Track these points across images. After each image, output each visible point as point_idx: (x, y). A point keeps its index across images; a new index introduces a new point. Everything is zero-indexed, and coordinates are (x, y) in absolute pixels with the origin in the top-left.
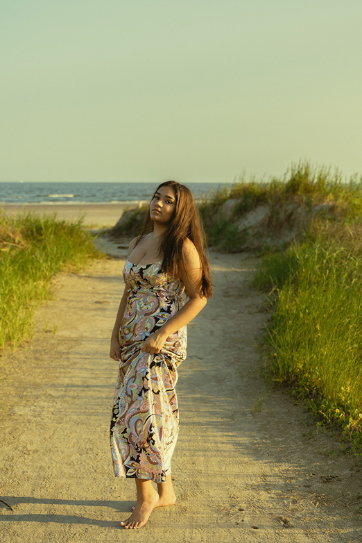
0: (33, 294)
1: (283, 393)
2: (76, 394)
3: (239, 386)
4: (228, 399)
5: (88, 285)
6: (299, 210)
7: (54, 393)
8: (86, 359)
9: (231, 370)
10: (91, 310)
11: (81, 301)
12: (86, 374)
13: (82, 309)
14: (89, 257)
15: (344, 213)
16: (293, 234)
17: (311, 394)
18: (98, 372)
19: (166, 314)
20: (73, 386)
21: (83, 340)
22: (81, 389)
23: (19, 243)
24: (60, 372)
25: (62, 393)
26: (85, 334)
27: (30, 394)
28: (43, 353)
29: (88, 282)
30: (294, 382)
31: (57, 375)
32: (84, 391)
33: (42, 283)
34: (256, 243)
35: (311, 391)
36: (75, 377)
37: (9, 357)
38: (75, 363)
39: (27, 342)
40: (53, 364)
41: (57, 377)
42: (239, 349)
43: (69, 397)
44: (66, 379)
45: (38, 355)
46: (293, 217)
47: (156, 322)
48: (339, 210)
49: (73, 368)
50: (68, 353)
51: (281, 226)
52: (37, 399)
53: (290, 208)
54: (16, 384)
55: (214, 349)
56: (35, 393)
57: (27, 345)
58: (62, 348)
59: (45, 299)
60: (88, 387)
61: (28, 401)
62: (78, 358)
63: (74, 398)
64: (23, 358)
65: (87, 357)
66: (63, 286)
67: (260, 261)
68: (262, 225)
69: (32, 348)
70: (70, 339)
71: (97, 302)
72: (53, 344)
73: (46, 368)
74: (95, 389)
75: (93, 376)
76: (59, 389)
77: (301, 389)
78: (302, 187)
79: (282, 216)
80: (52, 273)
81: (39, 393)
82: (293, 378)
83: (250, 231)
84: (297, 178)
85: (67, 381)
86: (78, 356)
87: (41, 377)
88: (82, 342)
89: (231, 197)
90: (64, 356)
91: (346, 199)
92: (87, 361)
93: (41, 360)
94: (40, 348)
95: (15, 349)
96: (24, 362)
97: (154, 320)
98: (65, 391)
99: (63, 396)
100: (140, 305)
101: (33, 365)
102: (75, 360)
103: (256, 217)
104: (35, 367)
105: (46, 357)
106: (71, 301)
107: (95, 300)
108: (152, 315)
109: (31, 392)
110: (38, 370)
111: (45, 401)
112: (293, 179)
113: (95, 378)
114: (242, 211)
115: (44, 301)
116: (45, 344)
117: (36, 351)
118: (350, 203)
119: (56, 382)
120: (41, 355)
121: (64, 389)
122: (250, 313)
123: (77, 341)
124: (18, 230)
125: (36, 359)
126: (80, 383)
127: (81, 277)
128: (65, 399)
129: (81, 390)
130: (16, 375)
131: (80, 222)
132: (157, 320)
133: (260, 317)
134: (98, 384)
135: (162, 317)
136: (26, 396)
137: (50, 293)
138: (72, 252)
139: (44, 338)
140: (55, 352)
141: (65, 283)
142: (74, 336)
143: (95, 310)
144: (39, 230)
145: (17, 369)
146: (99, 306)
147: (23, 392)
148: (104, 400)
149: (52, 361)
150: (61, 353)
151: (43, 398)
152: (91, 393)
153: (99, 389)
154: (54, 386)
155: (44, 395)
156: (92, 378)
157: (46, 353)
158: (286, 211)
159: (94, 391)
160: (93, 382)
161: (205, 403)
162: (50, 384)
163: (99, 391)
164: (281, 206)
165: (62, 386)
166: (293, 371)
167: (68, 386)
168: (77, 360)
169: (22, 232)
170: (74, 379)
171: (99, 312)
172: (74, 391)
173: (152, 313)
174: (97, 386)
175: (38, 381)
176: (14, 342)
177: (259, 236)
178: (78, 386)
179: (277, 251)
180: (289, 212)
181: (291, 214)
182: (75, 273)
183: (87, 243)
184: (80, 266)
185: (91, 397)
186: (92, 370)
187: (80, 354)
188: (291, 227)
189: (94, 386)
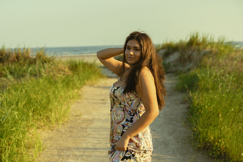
0: (72, 96)
1: (203, 153)
2: (89, 154)
3: (177, 148)
4: (172, 157)
5: (97, 91)
6: (194, 53)
7: (77, 153)
8: (95, 131)
9: (171, 138)
10: (99, 104)
11: (94, 99)
12: (95, 141)
13: (94, 103)
14: (99, 78)
15: (216, 54)
16: (192, 65)
17: (221, 155)
18: (101, 140)
19: (130, 123)
20: (88, 149)
21: (94, 121)
22: (92, 150)
23: (67, 72)
24: (82, 140)
25: (82, 153)
26: (96, 117)
27: (65, 154)
28: (74, 128)
29: (98, 89)
30: (209, 147)
31: (80, 141)
32: (93, 152)
33: (76, 91)
34: (174, 69)
35: (221, 153)
36: (89, 142)
37: (57, 131)
38: (90, 134)
39: (67, 122)
40: (78, 135)
41: (80, 143)
42: (174, 124)
43: (85, 156)
44: (84, 144)
45: (71, 129)
46: (191, 57)
47: (123, 128)
48: (214, 52)
49: (89, 137)
50: (86, 128)
51: (186, 61)
52: (68, 157)
53: (190, 53)
54: (58, 148)
55: (161, 125)
56: (67, 153)
57: (66, 123)
58: (83, 125)
59: (77, 98)
60: (96, 149)
61: (63, 159)
62: (91, 131)
63: (88, 156)
64: (64, 132)
65: (96, 130)
66: (86, 92)
67: (177, 77)
68: (177, 61)
69: (69, 125)
70: (88, 120)
71: (102, 100)
72: (79, 123)
73: (75, 137)
74: (99, 150)
75: (99, 142)
76: (81, 150)
77: (214, 152)
78: (195, 43)
79: (186, 56)
80: (82, 85)
81: (70, 153)
82: (209, 145)
83: (171, 64)
84: (193, 39)
85: (85, 145)
86: (91, 130)
87: (71, 143)
88: (94, 122)
89: (162, 49)
90: (85, 130)
91: (217, 47)
92: (96, 133)
93: (73, 133)
94: (73, 125)
95: (60, 126)
96: (64, 134)
97: (122, 127)
98: (84, 152)
99: (82, 155)
100: (114, 117)
101: (68, 135)
102: (90, 132)
103: (174, 57)
104: (69, 137)
105: (75, 131)
106: (90, 99)
107: (101, 98)
108: (121, 124)
109: (66, 153)
110: (70, 139)
111: (72, 159)
112: (191, 40)
113: (100, 143)
114: (167, 55)
115: (77, 100)
116: (75, 123)
117: (70, 127)
118: (219, 49)
119: (79, 146)
120: (73, 129)
121: (83, 150)
122: (176, 104)
123: (92, 121)
124: (67, 66)
125: (70, 132)
126: (91, 147)
127: (95, 87)
128: (83, 157)
129: (92, 152)
130: (59, 142)
131: (95, 62)
132: (124, 127)
133: (182, 106)
134: (101, 147)
135: (127, 125)
136: (62, 155)
137: (79, 96)
138: (91, 75)
139: (75, 119)
140: (80, 128)
141: (87, 90)
142: (90, 118)
143: (101, 103)
144: (76, 66)
145: (60, 138)
146: (102, 101)
147: (61, 153)
148: (104, 158)
149: (78, 133)
150: (83, 128)
151: (72, 157)
152: (97, 153)
153: (101, 150)
154: (78, 149)
155: (72, 155)
156: (98, 143)
157: (76, 128)
158: (188, 54)
159: (99, 152)
160: (98, 146)
161: (160, 160)
162: (76, 147)
163: (101, 152)
164: (185, 52)
165: (82, 149)
166: (208, 140)
167: (85, 149)
168: (91, 132)
169: (69, 67)
170: (89, 144)
171: (103, 105)
172: (88, 152)
173: (121, 122)
174: (100, 149)
175: (70, 145)
176: (61, 122)
177: (175, 66)
178: (91, 149)
179: (185, 72)
180: (189, 54)
181: (190, 56)
182: (92, 85)
183: (98, 71)
184: (94, 81)
185: (97, 156)
186: (98, 138)
187: (92, 128)
188: (190, 61)
189: (99, 149)
